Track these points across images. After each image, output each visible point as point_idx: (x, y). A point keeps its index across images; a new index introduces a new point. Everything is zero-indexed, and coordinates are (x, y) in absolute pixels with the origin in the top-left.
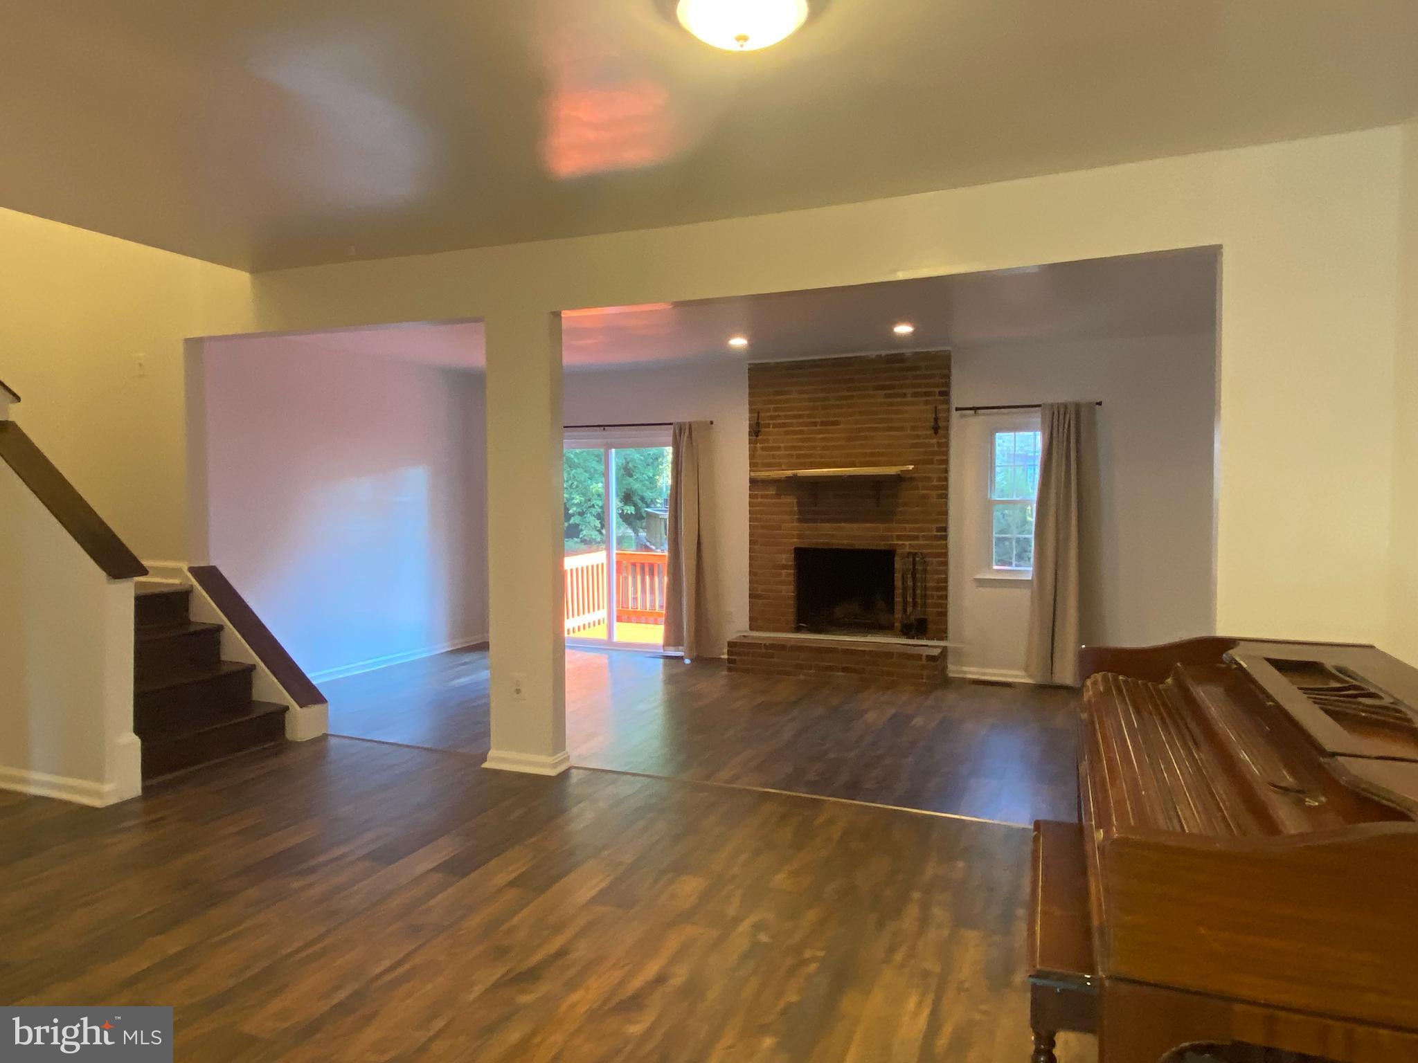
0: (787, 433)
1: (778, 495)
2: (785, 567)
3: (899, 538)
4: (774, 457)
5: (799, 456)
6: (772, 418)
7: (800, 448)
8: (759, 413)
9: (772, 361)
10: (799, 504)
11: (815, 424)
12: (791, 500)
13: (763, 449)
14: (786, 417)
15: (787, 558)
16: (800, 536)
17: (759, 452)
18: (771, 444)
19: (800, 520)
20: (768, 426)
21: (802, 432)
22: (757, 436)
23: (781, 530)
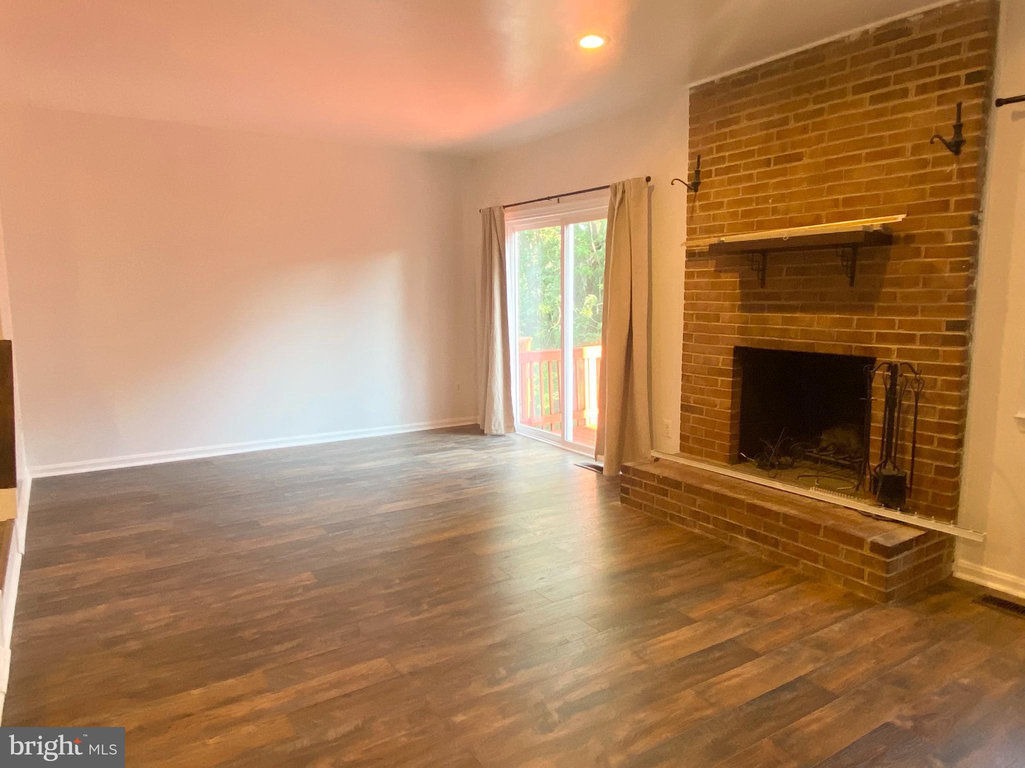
0: (731, 181)
1: (718, 272)
2: (721, 373)
3: (882, 338)
4: (715, 218)
5: (746, 214)
6: (714, 162)
7: (749, 201)
8: (699, 157)
9: (716, 77)
10: (742, 284)
11: (768, 163)
12: (731, 279)
13: (703, 208)
14: (732, 157)
15: (724, 360)
16: (742, 331)
17: (698, 213)
18: (712, 200)
19: (744, 308)
20: (709, 174)
21: (750, 177)
22: (696, 191)
23: (718, 321)
